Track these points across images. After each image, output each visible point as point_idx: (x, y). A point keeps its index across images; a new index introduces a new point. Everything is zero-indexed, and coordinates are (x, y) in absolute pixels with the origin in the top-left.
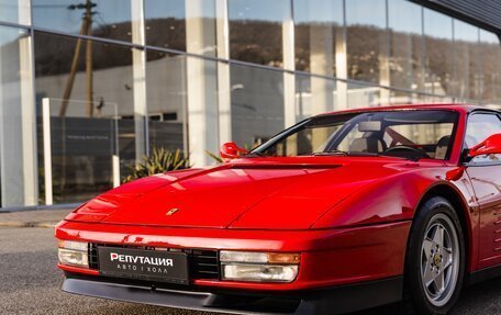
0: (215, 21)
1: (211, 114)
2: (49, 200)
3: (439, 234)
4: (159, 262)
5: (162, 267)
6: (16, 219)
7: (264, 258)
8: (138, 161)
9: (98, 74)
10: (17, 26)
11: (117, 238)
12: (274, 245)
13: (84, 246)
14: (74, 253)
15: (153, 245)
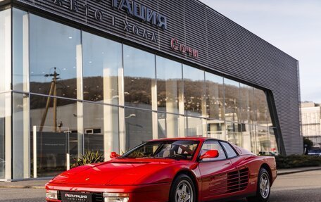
0: (118, 77)
1: (116, 133)
2: (35, 176)
3: (184, 188)
4: (82, 197)
5: (83, 198)
6: (20, 184)
7: (118, 195)
8: (79, 157)
9: (59, 109)
10: (22, 93)
11: (68, 189)
12: (122, 190)
13: (56, 192)
14: (52, 194)
15: (80, 191)
